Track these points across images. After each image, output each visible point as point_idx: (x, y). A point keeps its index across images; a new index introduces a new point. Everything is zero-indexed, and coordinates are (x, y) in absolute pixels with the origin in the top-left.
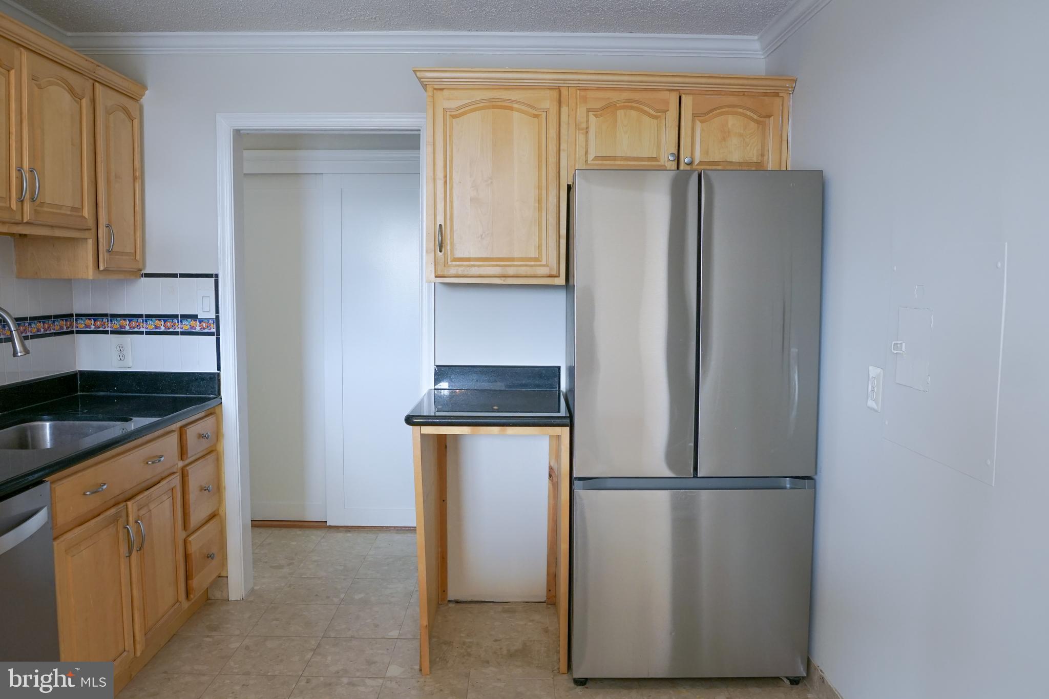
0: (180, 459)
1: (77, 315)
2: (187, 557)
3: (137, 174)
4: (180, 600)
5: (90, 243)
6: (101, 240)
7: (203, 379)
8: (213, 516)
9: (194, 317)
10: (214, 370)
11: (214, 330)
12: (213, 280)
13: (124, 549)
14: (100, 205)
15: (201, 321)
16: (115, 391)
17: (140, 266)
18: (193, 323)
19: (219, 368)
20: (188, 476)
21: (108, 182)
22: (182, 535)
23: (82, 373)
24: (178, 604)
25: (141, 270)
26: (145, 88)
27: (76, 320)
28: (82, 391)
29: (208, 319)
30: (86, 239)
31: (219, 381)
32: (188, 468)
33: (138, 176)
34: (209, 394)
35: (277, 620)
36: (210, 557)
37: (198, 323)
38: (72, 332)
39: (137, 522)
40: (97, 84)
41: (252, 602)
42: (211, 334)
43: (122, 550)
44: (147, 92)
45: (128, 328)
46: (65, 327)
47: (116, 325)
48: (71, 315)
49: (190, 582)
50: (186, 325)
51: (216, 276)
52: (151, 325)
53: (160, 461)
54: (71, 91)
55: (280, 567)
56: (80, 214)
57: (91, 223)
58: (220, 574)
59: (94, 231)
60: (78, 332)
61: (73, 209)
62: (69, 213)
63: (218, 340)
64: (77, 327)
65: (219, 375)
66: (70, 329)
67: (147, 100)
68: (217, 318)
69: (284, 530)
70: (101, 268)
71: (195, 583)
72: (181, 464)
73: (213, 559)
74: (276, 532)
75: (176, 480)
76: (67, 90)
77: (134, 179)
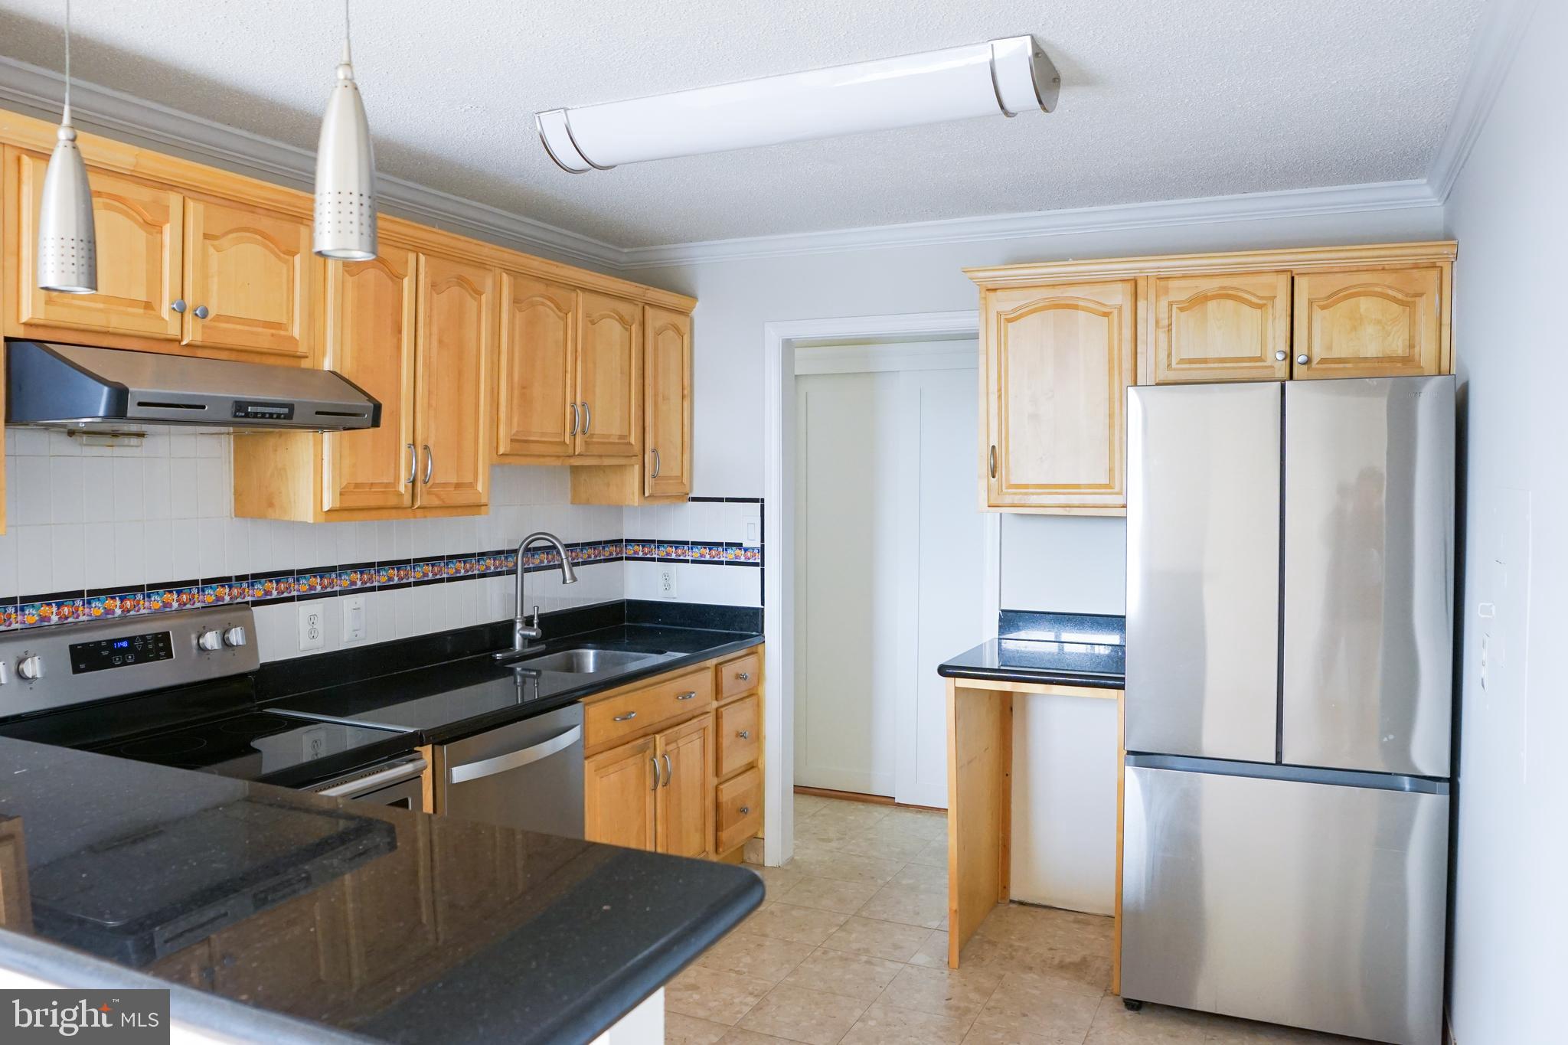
0: (714, 698)
1: (627, 541)
2: (718, 806)
3: (686, 392)
4: (707, 849)
5: (637, 468)
6: (647, 465)
7: (747, 615)
8: (751, 766)
9: (739, 545)
10: (758, 605)
11: (759, 561)
12: (759, 504)
13: (649, 782)
14: (647, 429)
15: (746, 550)
16: (659, 623)
17: (688, 491)
18: (738, 552)
19: (763, 603)
20: (722, 718)
21: (656, 404)
22: (712, 781)
23: (630, 602)
24: (704, 854)
25: (688, 494)
26: (694, 297)
27: (626, 546)
28: (628, 621)
29: (753, 549)
30: (633, 465)
31: (763, 617)
32: (722, 709)
33: (686, 394)
34: (753, 631)
35: (809, 891)
36: (743, 811)
37: (743, 552)
38: (621, 559)
39: (664, 756)
40: (647, 307)
41: (787, 871)
42: (756, 564)
43: (648, 783)
44: (698, 303)
45: (674, 556)
46: (614, 553)
47: (662, 552)
48: (621, 541)
49: (719, 833)
50: (731, 554)
51: (763, 500)
52: (696, 554)
53: (690, 697)
54: (622, 320)
55: (829, 840)
56: (626, 441)
57: (637, 448)
58: (756, 833)
59: (640, 457)
60: (628, 559)
61: (621, 437)
62: (617, 441)
63: (763, 571)
64: (626, 553)
65: (763, 610)
66: (619, 556)
67: (699, 312)
68: (763, 546)
69: (844, 803)
70: (647, 494)
71: (725, 835)
72: (715, 704)
73: (746, 813)
74: (836, 803)
75: (709, 721)
76: (617, 320)
77: (683, 397)
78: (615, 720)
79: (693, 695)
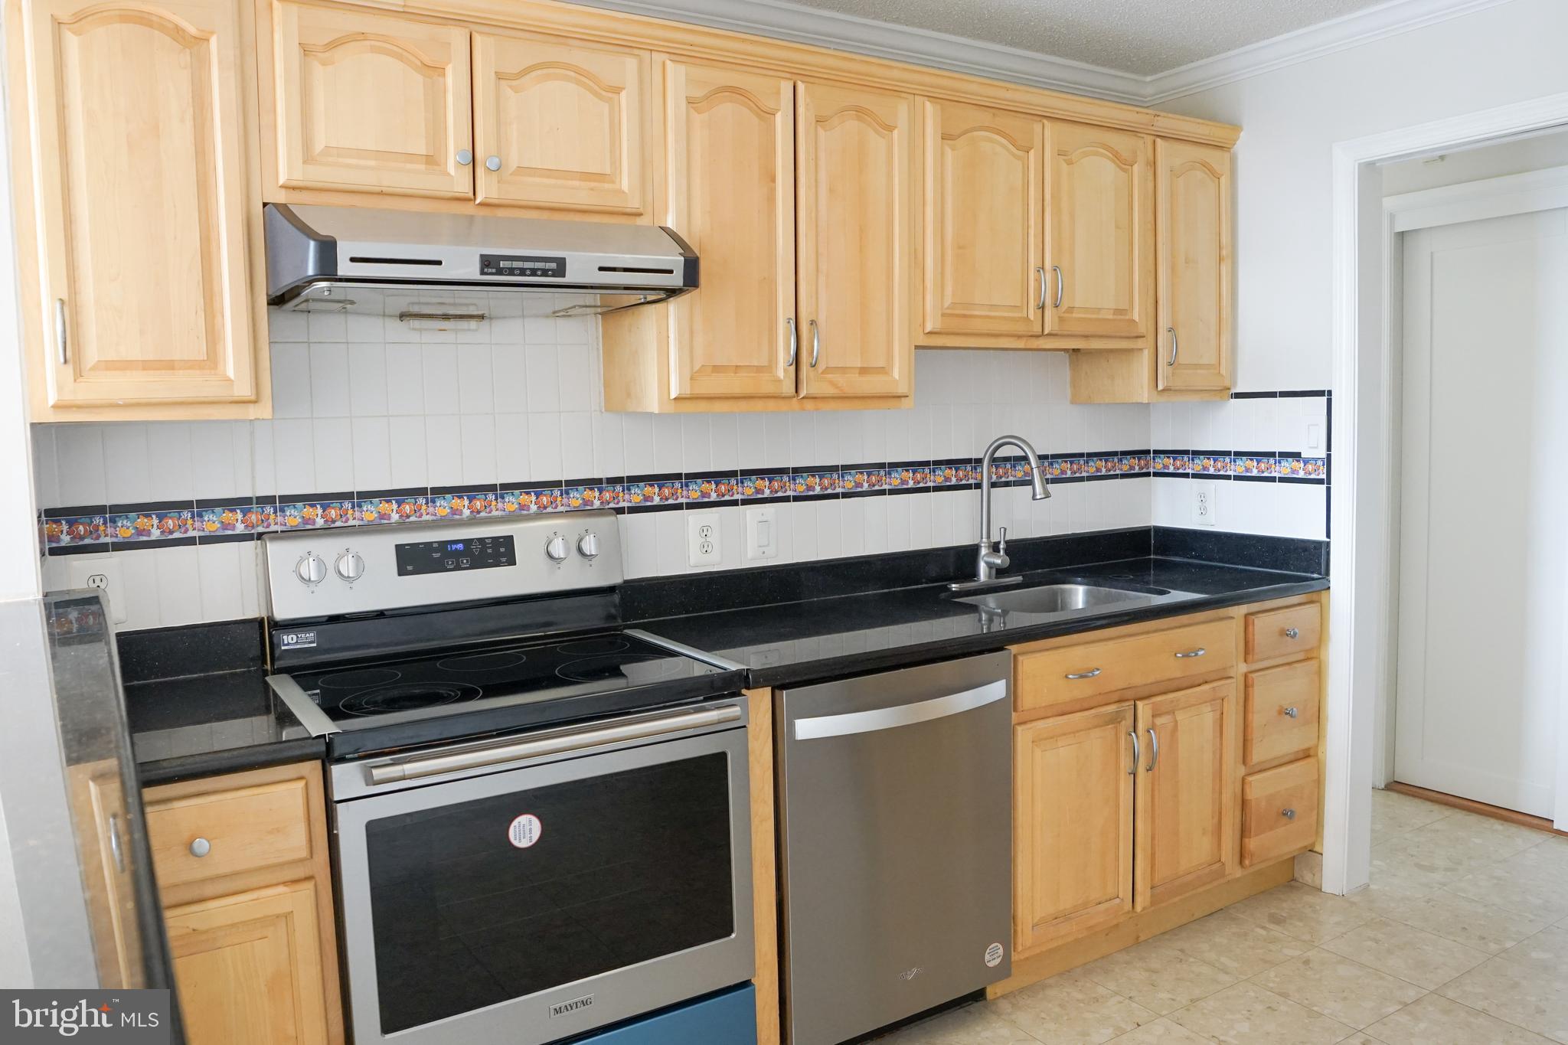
0: (1242, 659)
1: (1156, 452)
2: (1244, 803)
3: (1224, 253)
4: (1223, 860)
5: (1146, 357)
6: (1160, 350)
7: (1305, 550)
8: (1306, 754)
9: (1296, 456)
10: (1323, 538)
11: (1324, 476)
12: (1325, 399)
13: (1125, 763)
14: (1160, 302)
15: (1306, 461)
16: (1192, 557)
17: (1227, 384)
18: (1295, 464)
19: (1328, 535)
20: (1253, 686)
21: (1173, 268)
22: (1233, 769)
23: (1159, 531)
24: (1218, 865)
25: (1229, 389)
26: (1236, 128)
27: (1154, 459)
28: (1155, 553)
29: (1316, 460)
30: (1141, 349)
31: (1328, 553)
32: (1254, 675)
33: (1226, 255)
34: (1312, 573)
35: (1377, 941)
36: (1287, 814)
37: (1302, 465)
38: (1148, 474)
39: (1148, 731)
40: (1159, 140)
41: (1353, 904)
42: (1320, 482)
43: (1122, 765)
44: (1242, 134)
45: (1212, 471)
46: (1137, 468)
47: (1198, 465)
48: (1148, 452)
49: (1246, 840)
50: (1286, 468)
51: (1330, 393)
52: (1240, 467)
53: (1196, 655)
54: (1117, 158)
55: (1432, 869)
56: (1127, 317)
57: (1144, 326)
58: (1313, 844)
59: (1151, 338)
60: (1156, 474)
61: (1118, 311)
62: (1111, 317)
63: (1329, 490)
64: (1154, 468)
65: (1328, 544)
66: (1144, 471)
67: (1245, 147)
68: (1329, 457)
69: (1473, 818)
70: (1160, 387)
71: (1252, 844)
72: (1243, 668)
73: (1291, 818)
74: (1459, 815)
75: (1232, 690)
76: (1109, 158)
77: (1220, 259)
78: (1066, 677)
79: (1201, 653)
